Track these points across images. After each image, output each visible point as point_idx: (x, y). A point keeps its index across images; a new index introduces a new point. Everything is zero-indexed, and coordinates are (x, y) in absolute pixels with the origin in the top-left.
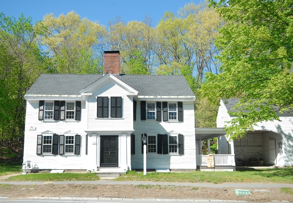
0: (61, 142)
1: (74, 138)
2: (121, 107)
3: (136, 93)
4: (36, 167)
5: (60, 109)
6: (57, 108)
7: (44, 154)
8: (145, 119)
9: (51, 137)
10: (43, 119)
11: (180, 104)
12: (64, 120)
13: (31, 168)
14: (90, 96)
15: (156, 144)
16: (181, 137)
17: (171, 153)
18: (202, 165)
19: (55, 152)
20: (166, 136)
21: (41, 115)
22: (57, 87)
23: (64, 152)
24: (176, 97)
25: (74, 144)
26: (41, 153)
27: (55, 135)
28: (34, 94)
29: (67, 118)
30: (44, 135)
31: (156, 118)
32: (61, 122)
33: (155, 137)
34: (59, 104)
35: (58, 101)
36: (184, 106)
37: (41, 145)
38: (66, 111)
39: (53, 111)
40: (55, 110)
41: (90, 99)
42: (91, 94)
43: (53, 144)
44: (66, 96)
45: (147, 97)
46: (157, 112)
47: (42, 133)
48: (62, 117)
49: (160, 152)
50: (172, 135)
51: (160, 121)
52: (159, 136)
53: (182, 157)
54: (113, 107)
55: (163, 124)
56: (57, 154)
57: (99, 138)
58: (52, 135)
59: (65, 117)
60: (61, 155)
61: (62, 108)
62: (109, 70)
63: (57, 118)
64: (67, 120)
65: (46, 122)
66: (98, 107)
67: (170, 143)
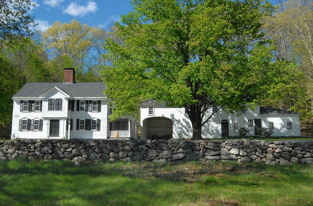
0: (32, 123)
1: (39, 121)
2: (61, 104)
3: (69, 96)
4: (18, 137)
5: (32, 105)
6: (30, 104)
7: (23, 130)
8: (79, 110)
9: (26, 121)
10: (22, 111)
11: (99, 102)
12: (34, 111)
13: (15, 138)
14: (45, 98)
15: (85, 125)
16: (99, 121)
17: (93, 130)
18: (111, 137)
19: (29, 129)
20: (90, 120)
21: (21, 108)
22: (32, 92)
23: (33, 129)
24: (96, 98)
25: (39, 125)
26: (21, 130)
27: (29, 120)
28: (18, 97)
29: (36, 110)
30: (23, 120)
31: (85, 109)
32: (32, 112)
33: (84, 120)
34: (31, 102)
35: (31, 101)
36: (101, 103)
37: (21, 125)
38: (35, 106)
39: (28, 106)
40: (29, 106)
41: (45, 100)
42: (45, 97)
43: (28, 125)
44: (35, 98)
45: (79, 98)
46: (86, 106)
47: (22, 119)
48: (33, 110)
49: (86, 129)
50: (94, 120)
51: (88, 111)
52: (86, 120)
53: (99, 132)
54: (57, 104)
55: (89, 113)
56: (30, 130)
57: (49, 121)
58: (27, 120)
59: (34, 110)
60: (32, 130)
61: (33, 104)
62: (66, 80)
63: (30, 110)
64: (35, 111)
65: (24, 112)
66: (49, 104)
67: (92, 124)
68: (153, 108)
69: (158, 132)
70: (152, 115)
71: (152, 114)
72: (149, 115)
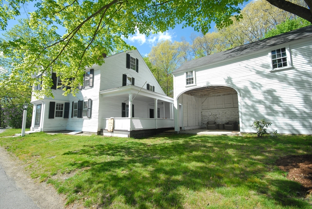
15: (77, 109)
16: (90, 102)
17: (84, 117)
20: (83, 101)
36: (94, 72)
52: (79, 102)
53: (90, 120)
55: (82, 91)
57: (36, 107)
67: (84, 108)
68: (194, 72)
69: (217, 116)
70: (191, 85)
71: (193, 83)
72: (186, 87)
